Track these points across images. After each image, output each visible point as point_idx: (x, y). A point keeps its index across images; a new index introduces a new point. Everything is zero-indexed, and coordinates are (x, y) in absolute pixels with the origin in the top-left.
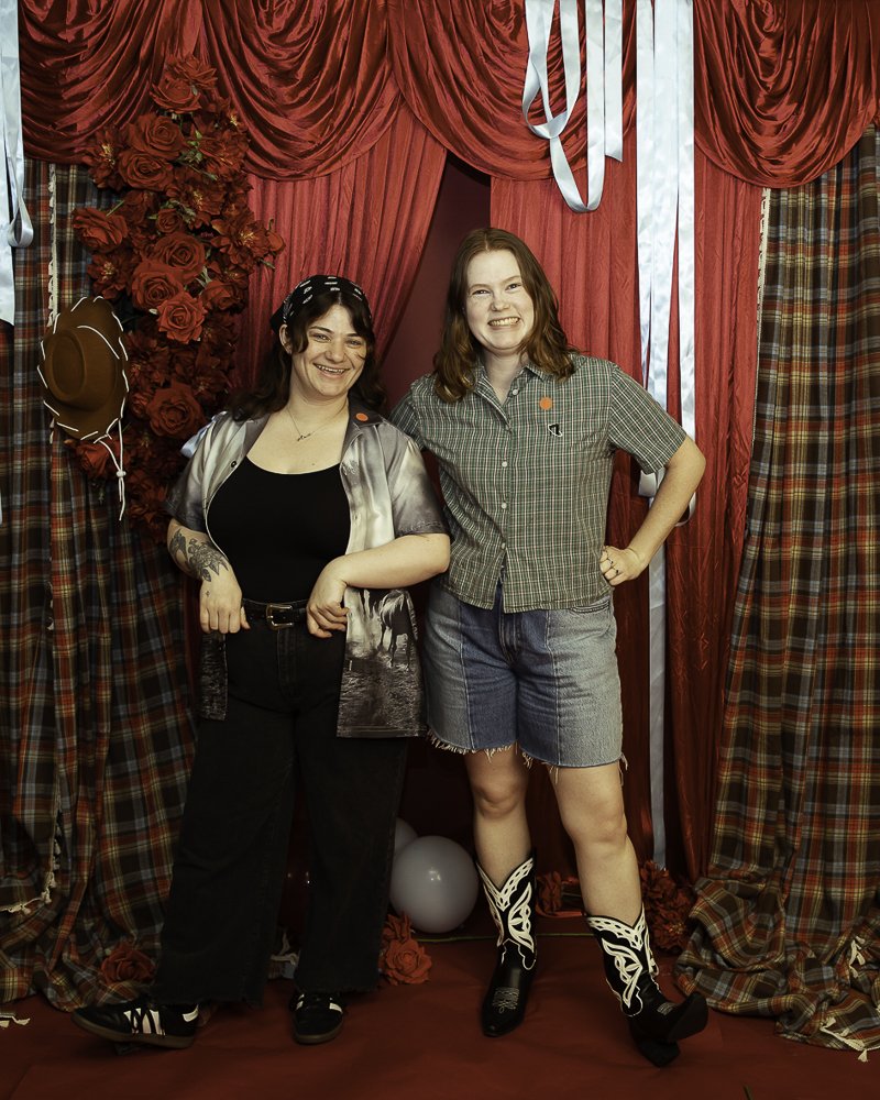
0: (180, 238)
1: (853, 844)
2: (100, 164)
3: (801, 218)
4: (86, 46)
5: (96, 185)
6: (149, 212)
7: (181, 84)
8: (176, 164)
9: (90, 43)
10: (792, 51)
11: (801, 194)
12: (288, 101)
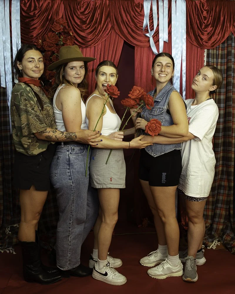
2: (39, 45)
6: (50, 56)
7: (58, 25)
8: (57, 45)
9: (37, 15)
10: (211, 14)
11: (215, 50)
12: (85, 28)
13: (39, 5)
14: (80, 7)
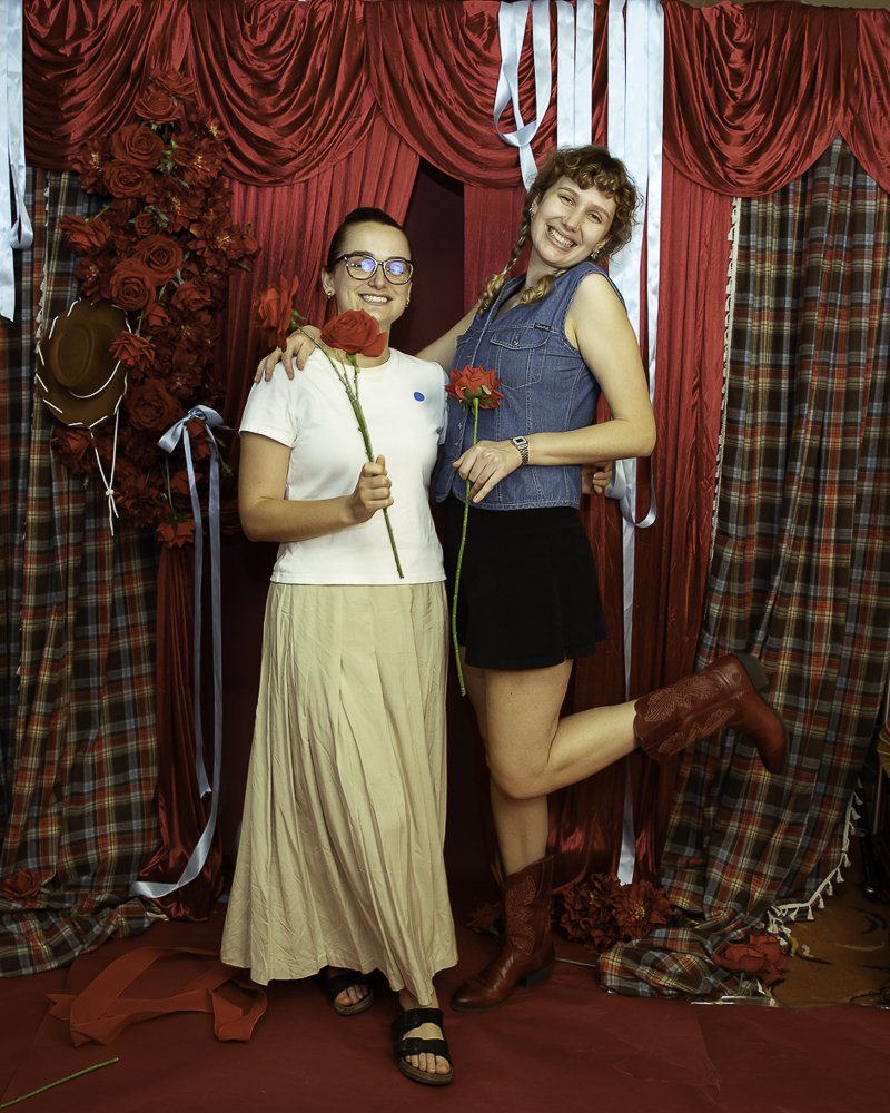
0: (158, 241)
2: (88, 172)
3: (769, 227)
4: (83, 60)
5: (84, 191)
6: (133, 216)
7: (162, 96)
8: (156, 173)
9: (86, 57)
10: (762, 62)
11: (770, 204)
12: (270, 110)
13: (96, 17)
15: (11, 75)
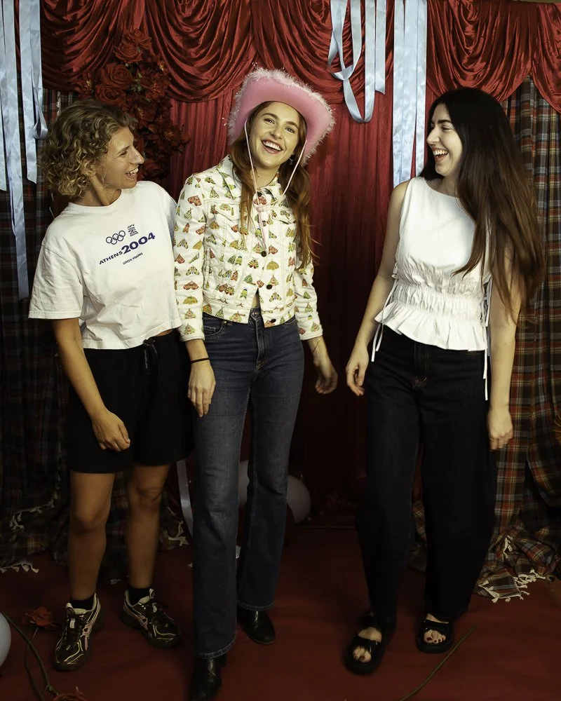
1: (508, 484)
2: (85, 92)
4: (78, 24)
7: (131, 46)
8: (128, 92)
9: (81, 22)
10: (484, 32)
12: (194, 56)
14: (183, 7)
15: (33, 32)
